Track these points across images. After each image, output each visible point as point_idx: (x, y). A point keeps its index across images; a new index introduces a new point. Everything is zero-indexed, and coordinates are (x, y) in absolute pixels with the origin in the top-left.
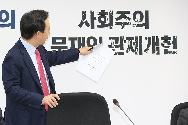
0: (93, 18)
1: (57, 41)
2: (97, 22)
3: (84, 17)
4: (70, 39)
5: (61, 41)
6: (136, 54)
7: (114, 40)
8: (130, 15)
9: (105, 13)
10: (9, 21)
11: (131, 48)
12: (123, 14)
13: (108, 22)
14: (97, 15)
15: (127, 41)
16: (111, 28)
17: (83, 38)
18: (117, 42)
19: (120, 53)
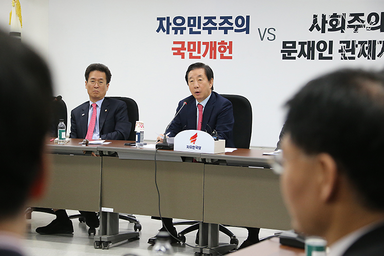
0: (324, 22)
1: (287, 45)
2: (328, 26)
3: (315, 21)
4: (300, 43)
5: (291, 45)
6: (369, 58)
7: (345, 45)
8: (365, 18)
9: (338, 16)
10: (245, 27)
11: (362, 52)
12: (356, 16)
13: (339, 26)
14: (328, 19)
15: (359, 45)
16: (342, 32)
17: (313, 42)
18: (348, 46)
19: (350, 58)
